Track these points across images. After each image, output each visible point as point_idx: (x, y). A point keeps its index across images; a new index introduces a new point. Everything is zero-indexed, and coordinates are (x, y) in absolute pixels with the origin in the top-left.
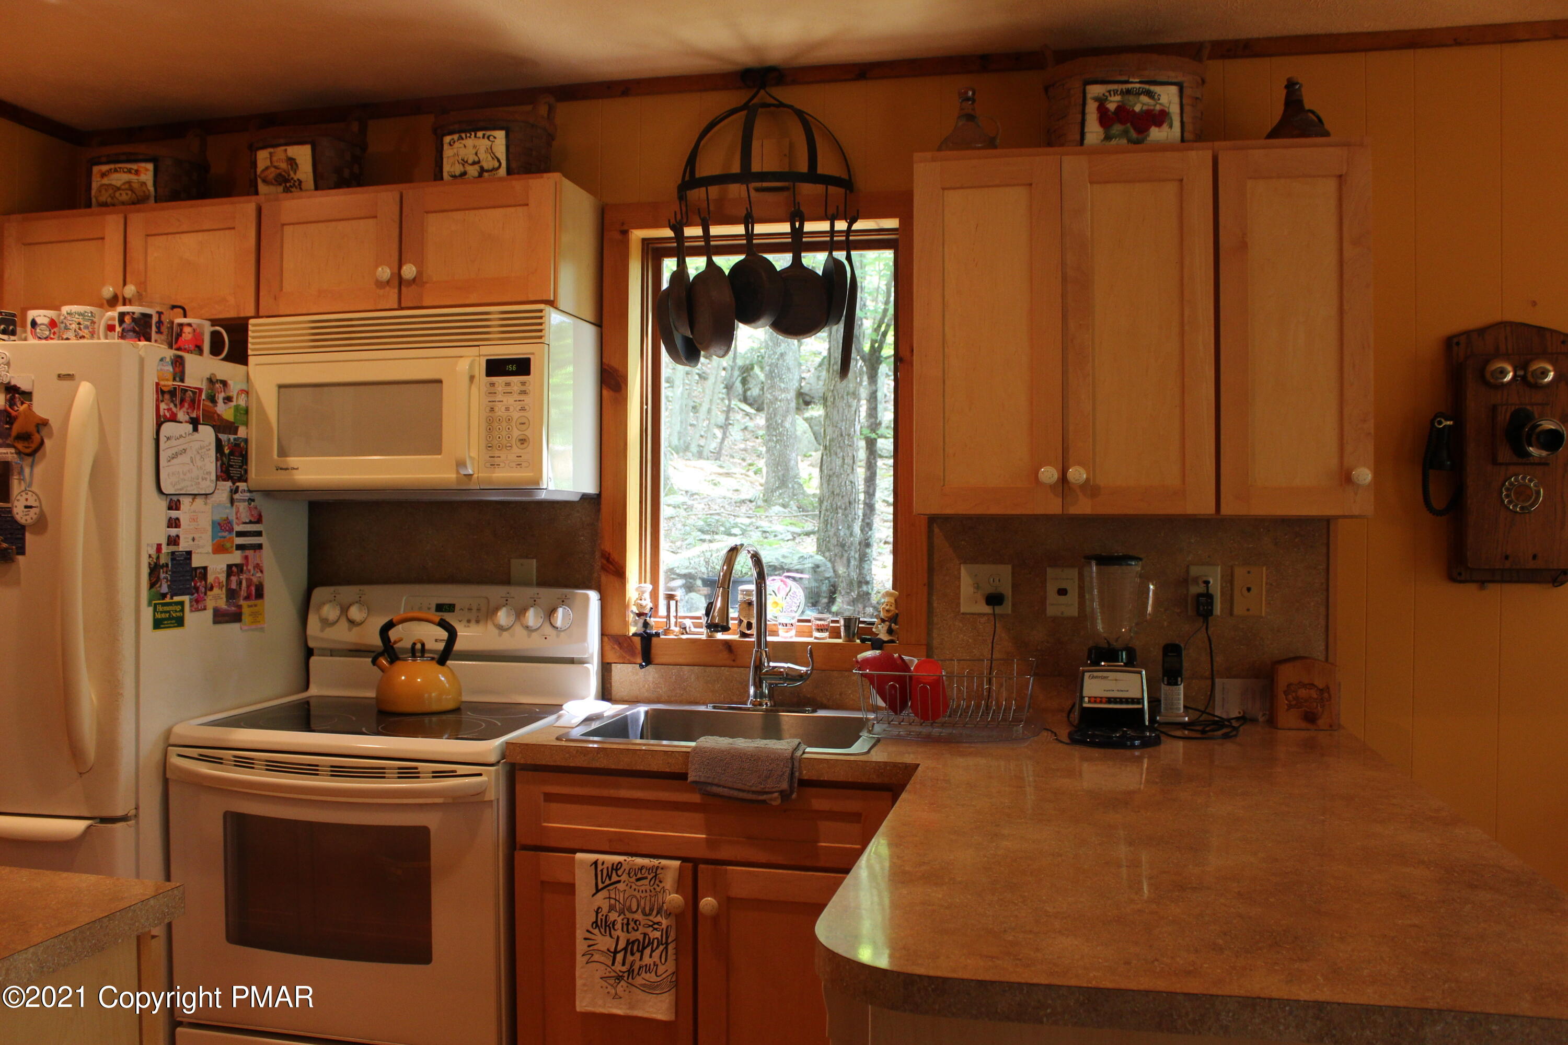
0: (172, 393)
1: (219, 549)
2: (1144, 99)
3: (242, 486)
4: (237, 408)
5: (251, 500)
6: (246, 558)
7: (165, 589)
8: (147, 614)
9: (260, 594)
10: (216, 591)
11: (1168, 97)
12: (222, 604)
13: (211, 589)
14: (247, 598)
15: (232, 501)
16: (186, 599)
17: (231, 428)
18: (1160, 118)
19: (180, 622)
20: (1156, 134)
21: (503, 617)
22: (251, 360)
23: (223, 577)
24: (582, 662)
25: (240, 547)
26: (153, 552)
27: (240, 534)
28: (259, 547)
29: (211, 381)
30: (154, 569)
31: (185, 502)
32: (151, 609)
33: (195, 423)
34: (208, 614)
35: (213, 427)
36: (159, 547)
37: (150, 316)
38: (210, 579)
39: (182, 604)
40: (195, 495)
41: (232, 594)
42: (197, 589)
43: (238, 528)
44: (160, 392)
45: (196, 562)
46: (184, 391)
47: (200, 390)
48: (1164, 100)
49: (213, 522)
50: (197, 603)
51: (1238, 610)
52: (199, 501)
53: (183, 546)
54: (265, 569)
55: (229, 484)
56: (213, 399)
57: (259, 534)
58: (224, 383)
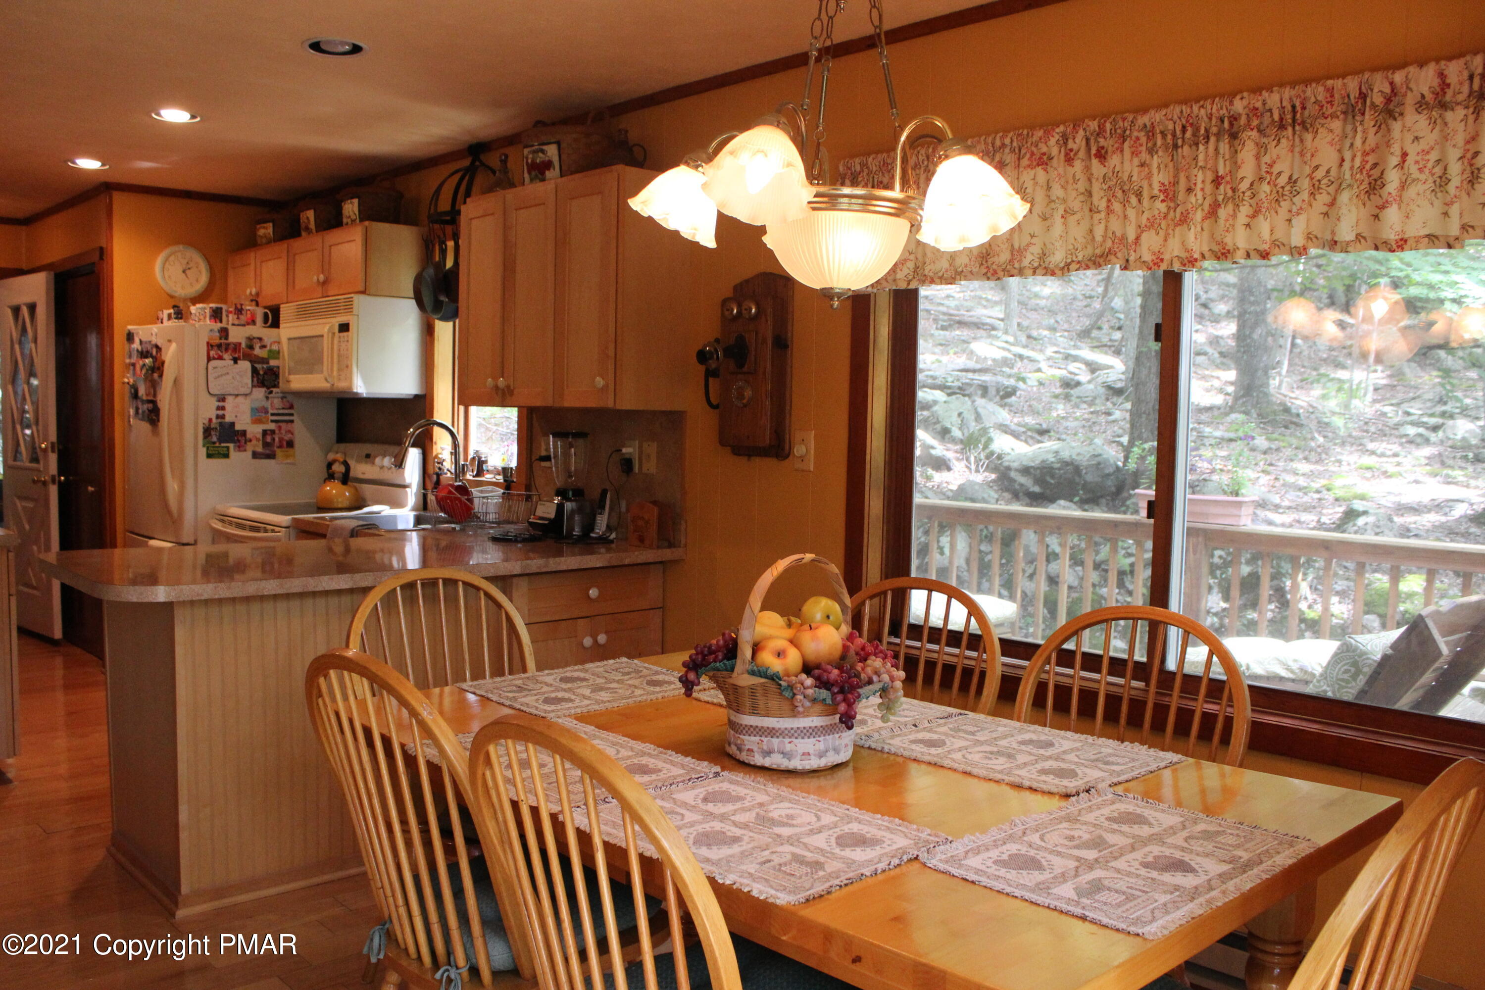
0: (219, 346)
1: (257, 421)
2: (541, 155)
3: (275, 390)
4: (270, 351)
5: (282, 398)
6: (280, 428)
7: (215, 439)
8: (203, 451)
9: (290, 444)
10: (254, 442)
11: (552, 151)
12: (260, 449)
13: (250, 441)
14: (280, 447)
15: (267, 398)
16: (231, 446)
17: (264, 361)
18: (548, 165)
19: (226, 456)
20: (548, 174)
21: (378, 461)
22: (281, 326)
23: (260, 436)
24: (405, 487)
25: (272, 421)
26: (206, 422)
27: (273, 415)
28: (292, 421)
29: (250, 339)
30: (207, 431)
31: (230, 399)
32: (205, 449)
33: (235, 361)
34: (249, 454)
35: (251, 361)
36: (210, 420)
37: (221, 309)
38: (249, 436)
39: (228, 448)
40: (237, 395)
41: (266, 445)
42: (239, 441)
43: (271, 411)
44: (210, 346)
45: (238, 427)
46: (228, 345)
47: (240, 344)
48: (549, 154)
49: (252, 409)
50: (240, 448)
51: (644, 470)
52: (240, 399)
53: (228, 419)
54: (296, 432)
55: (263, 390)
56: (251, 347)
57: (292, 415)
58: (260, 339)
